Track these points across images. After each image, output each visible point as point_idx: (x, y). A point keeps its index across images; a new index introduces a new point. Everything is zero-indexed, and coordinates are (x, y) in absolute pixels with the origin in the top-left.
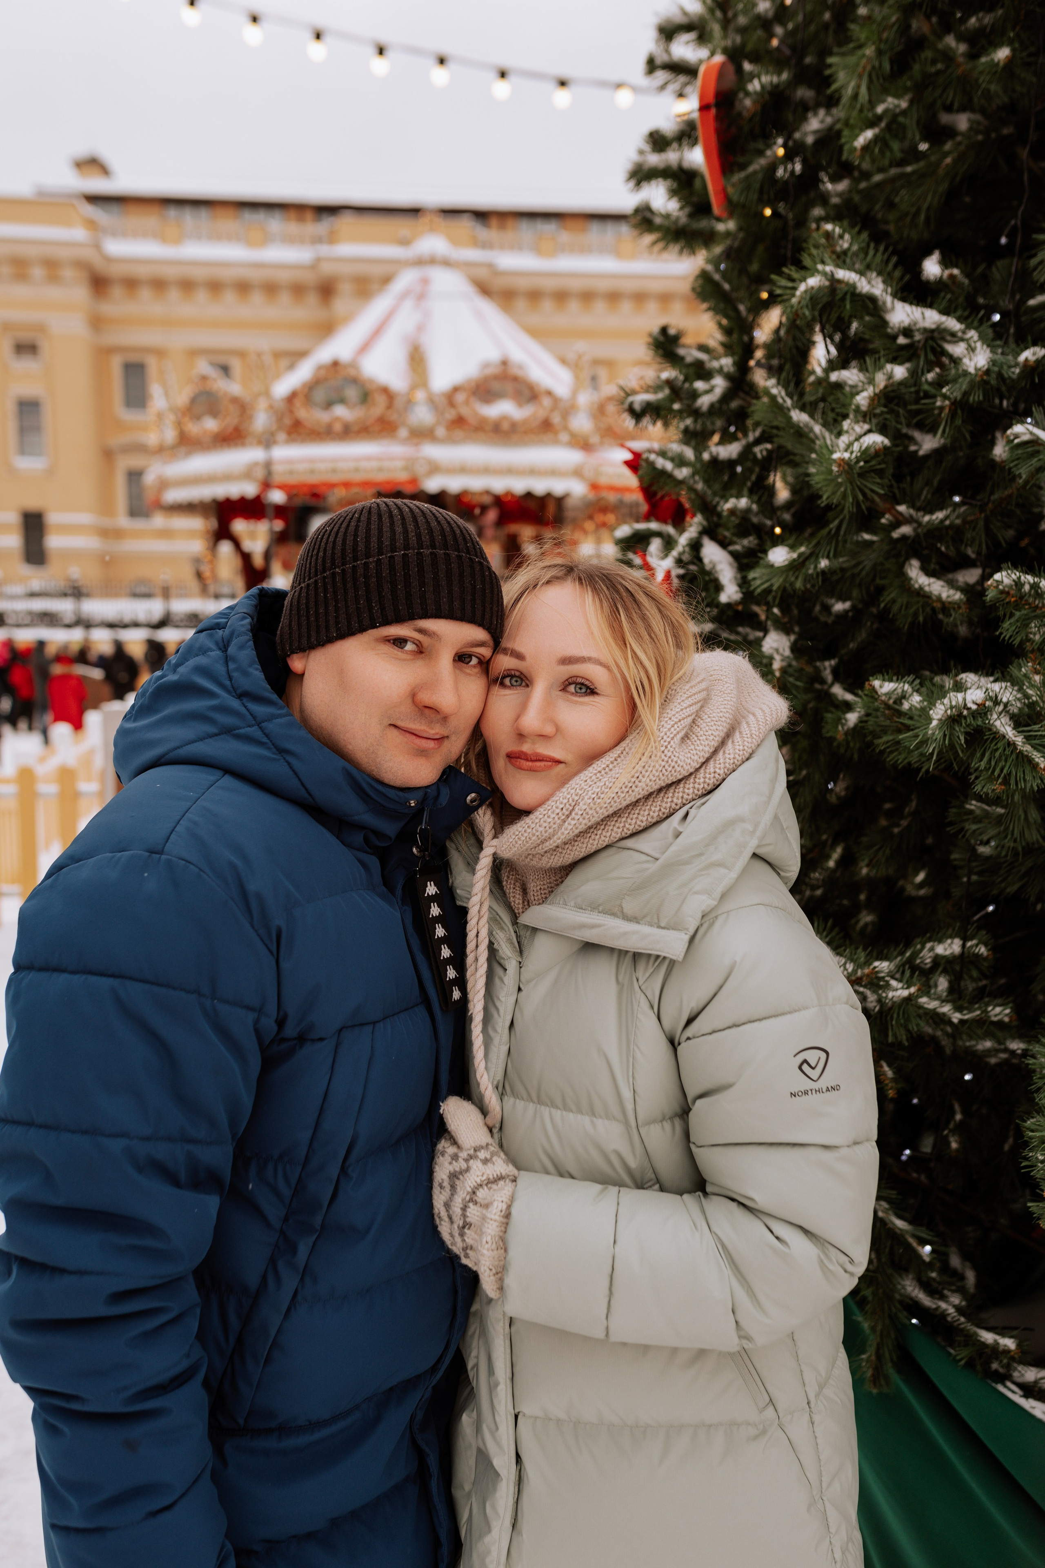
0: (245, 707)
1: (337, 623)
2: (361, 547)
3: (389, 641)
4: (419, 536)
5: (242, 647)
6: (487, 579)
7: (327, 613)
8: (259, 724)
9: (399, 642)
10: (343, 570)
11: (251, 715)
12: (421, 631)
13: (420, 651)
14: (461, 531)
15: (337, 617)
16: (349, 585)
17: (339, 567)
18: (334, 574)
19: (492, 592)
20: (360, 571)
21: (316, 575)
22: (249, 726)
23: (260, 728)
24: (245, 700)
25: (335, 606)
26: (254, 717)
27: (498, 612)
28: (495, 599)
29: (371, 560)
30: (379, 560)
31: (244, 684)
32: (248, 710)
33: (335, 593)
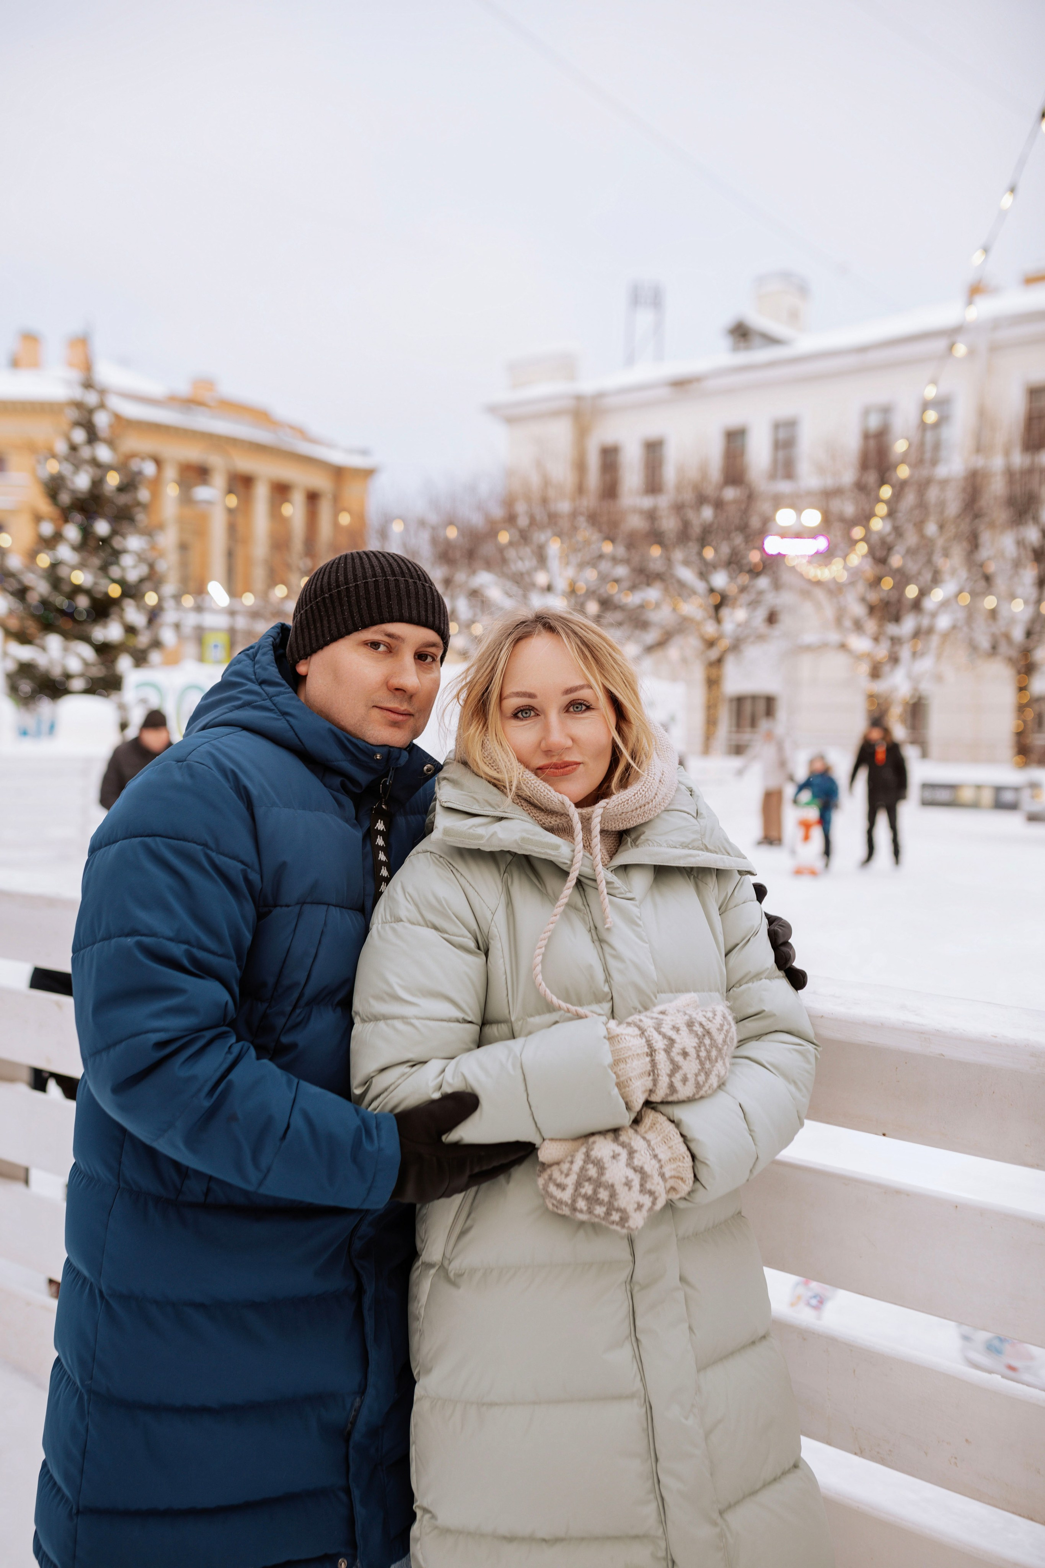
0: (263, 689)
1: (330, 631)
2: (341, 578)
3: (367, 644)
4: (382, 568)
5: (264, 654)
6: (436, 598)
7: (322, 626)
8: (270, 698)
9: (375, 645)
10: (331, 595)
11: (266, 693)
12: (390, 635)
13: (391, 650)
14: (412, 565)
15: (329, 627)
16: (337, 604)
17: (327, 593)
18: (324, 599)
19: (440, 606)
20: (343, 594)
21: (311, 602)
22: (264, 700)
23: (271, 701)
24: (263, 686)
25: (328, 620)
26: (267, 694)
27: (444, 621)
28: (442, 612)
29: (351, 585)
30: (357, 586)
31: (264, 675)
32: (264, 691)
33: (327, 611)
